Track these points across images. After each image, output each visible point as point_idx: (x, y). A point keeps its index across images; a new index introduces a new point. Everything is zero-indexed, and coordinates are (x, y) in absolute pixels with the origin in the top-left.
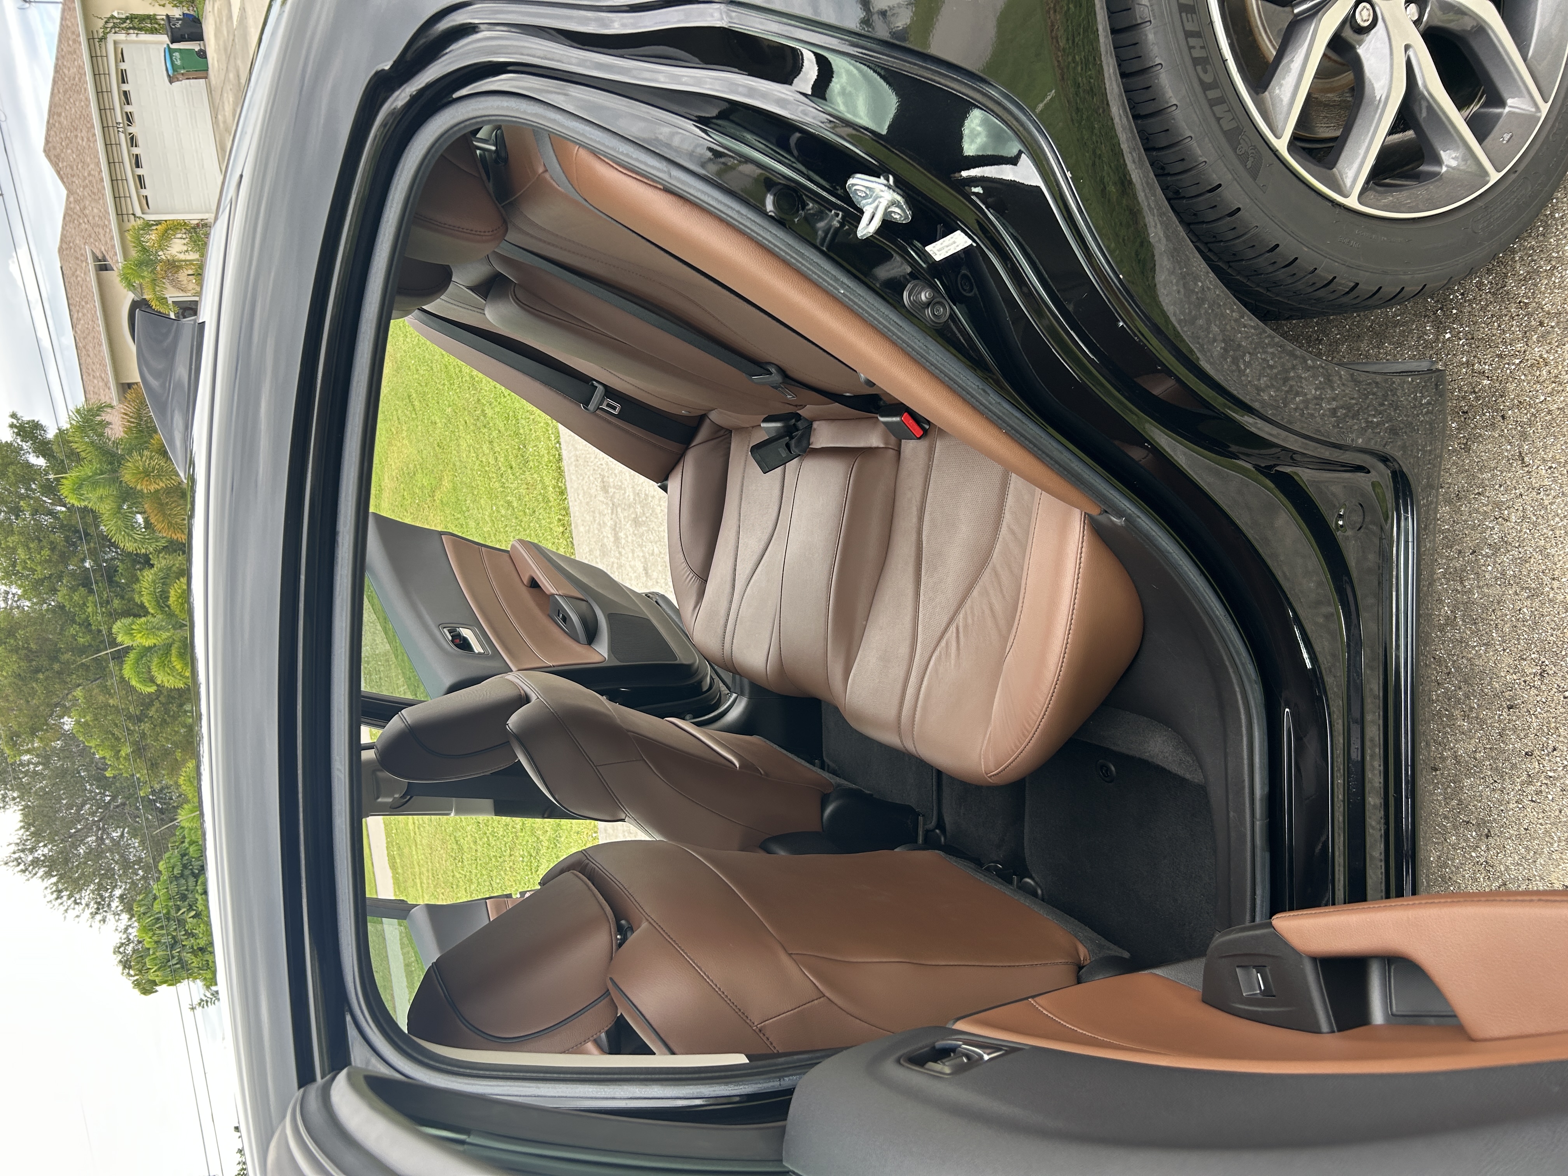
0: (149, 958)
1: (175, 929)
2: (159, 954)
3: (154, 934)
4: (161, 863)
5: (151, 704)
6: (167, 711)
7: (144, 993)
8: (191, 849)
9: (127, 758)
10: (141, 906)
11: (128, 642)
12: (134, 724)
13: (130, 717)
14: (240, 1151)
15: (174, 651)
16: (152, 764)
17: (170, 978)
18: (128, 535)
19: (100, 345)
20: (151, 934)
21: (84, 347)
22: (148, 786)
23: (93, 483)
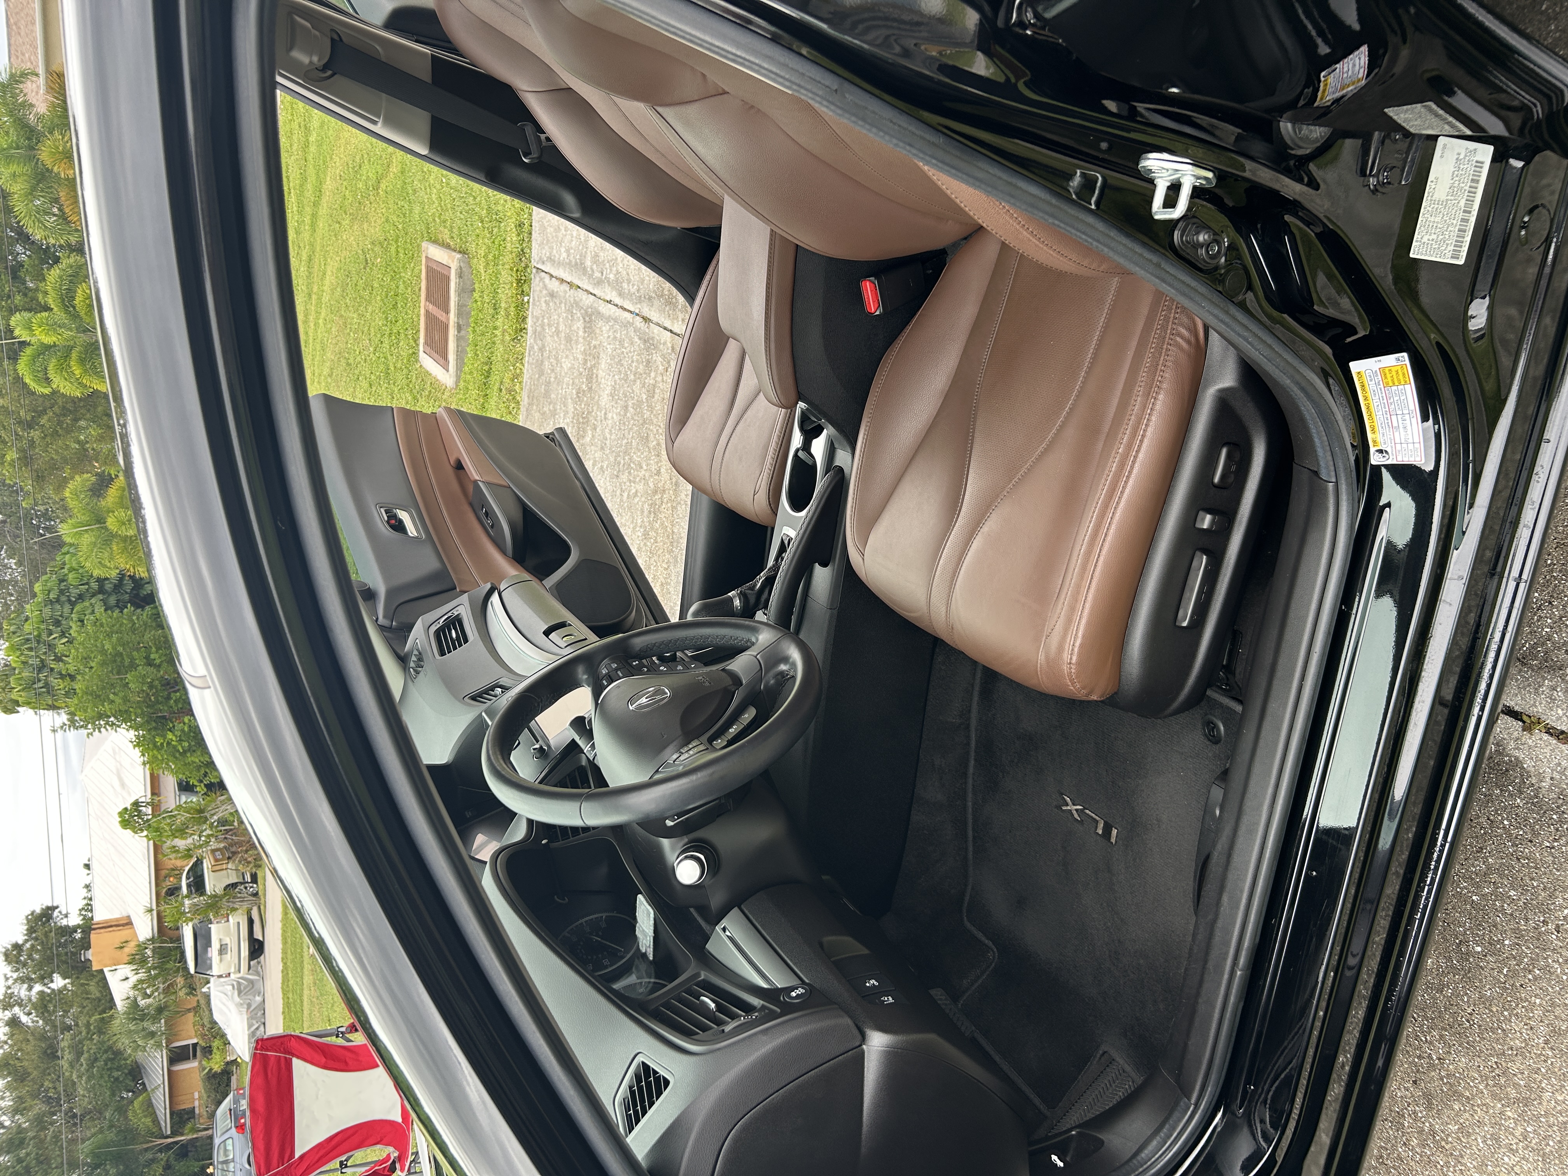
0: (14, 677)
1: (45, 653)
2: (25, 674)
3: (22, 654)
4: (37, 585)
5: (44, 412)
6: (60, 423)
7: (5, 712)
8: (71, 576)
9: (12, 464)
10: (11, 625)
11: (25, 337)
12: (23, 430)
13: (20, 422)
14: (87, 887)
15: (74, 355)
16: (38, 476)
17: (34, 700)
18: (39, 221)
19: (33, 24)
20: (18, 653)
21: (16, 24)
22: (32, 498)
23: (7, 157)
